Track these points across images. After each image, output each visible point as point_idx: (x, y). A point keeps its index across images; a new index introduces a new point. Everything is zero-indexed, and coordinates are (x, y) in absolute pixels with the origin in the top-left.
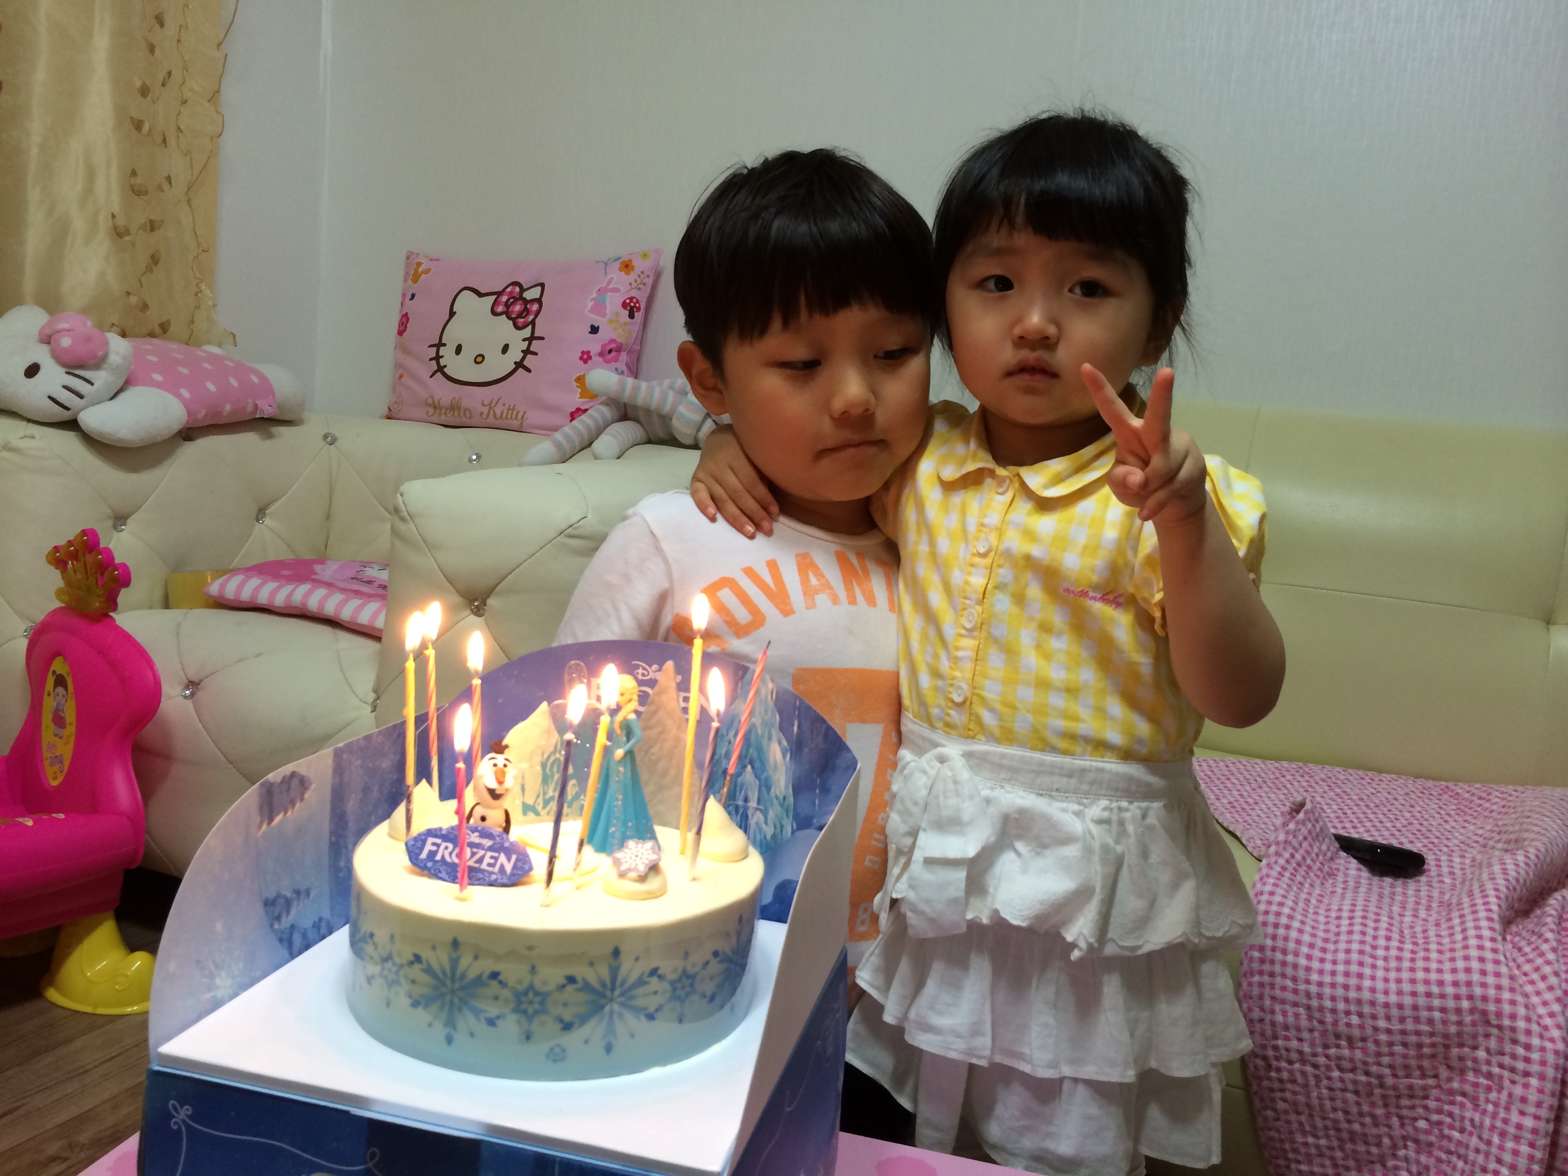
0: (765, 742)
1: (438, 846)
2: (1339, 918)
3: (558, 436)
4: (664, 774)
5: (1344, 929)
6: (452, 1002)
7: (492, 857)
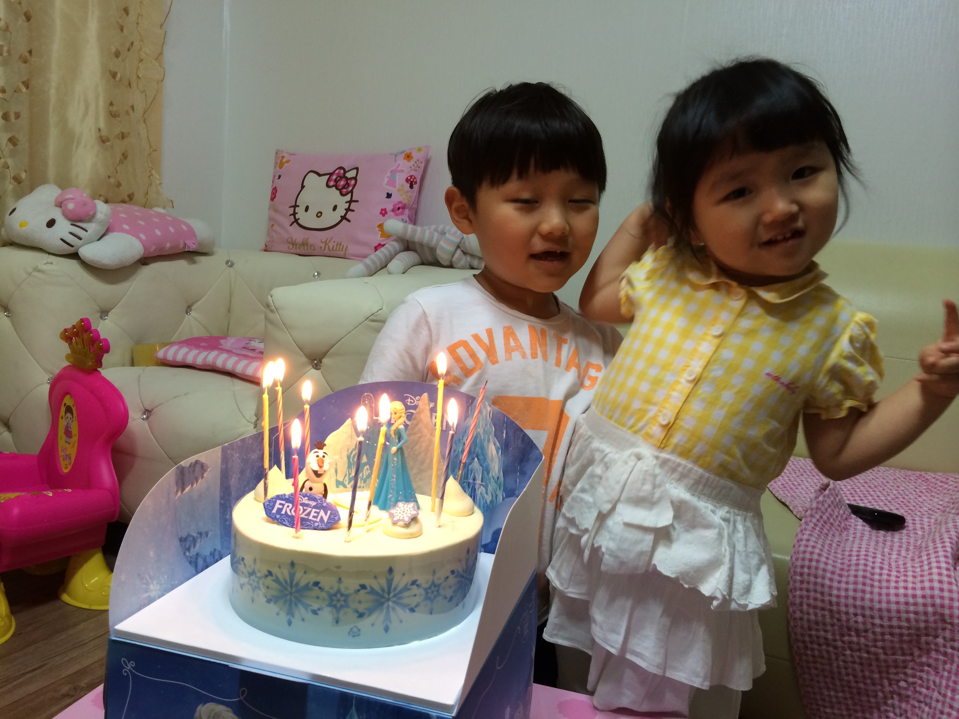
0: (486, 444)
1: (283, 505)
2: (850, 555)
3: (367, 261)
4: (423, 462)
5: (854, 562)
6: (291, 600)
7: (315, 512)
